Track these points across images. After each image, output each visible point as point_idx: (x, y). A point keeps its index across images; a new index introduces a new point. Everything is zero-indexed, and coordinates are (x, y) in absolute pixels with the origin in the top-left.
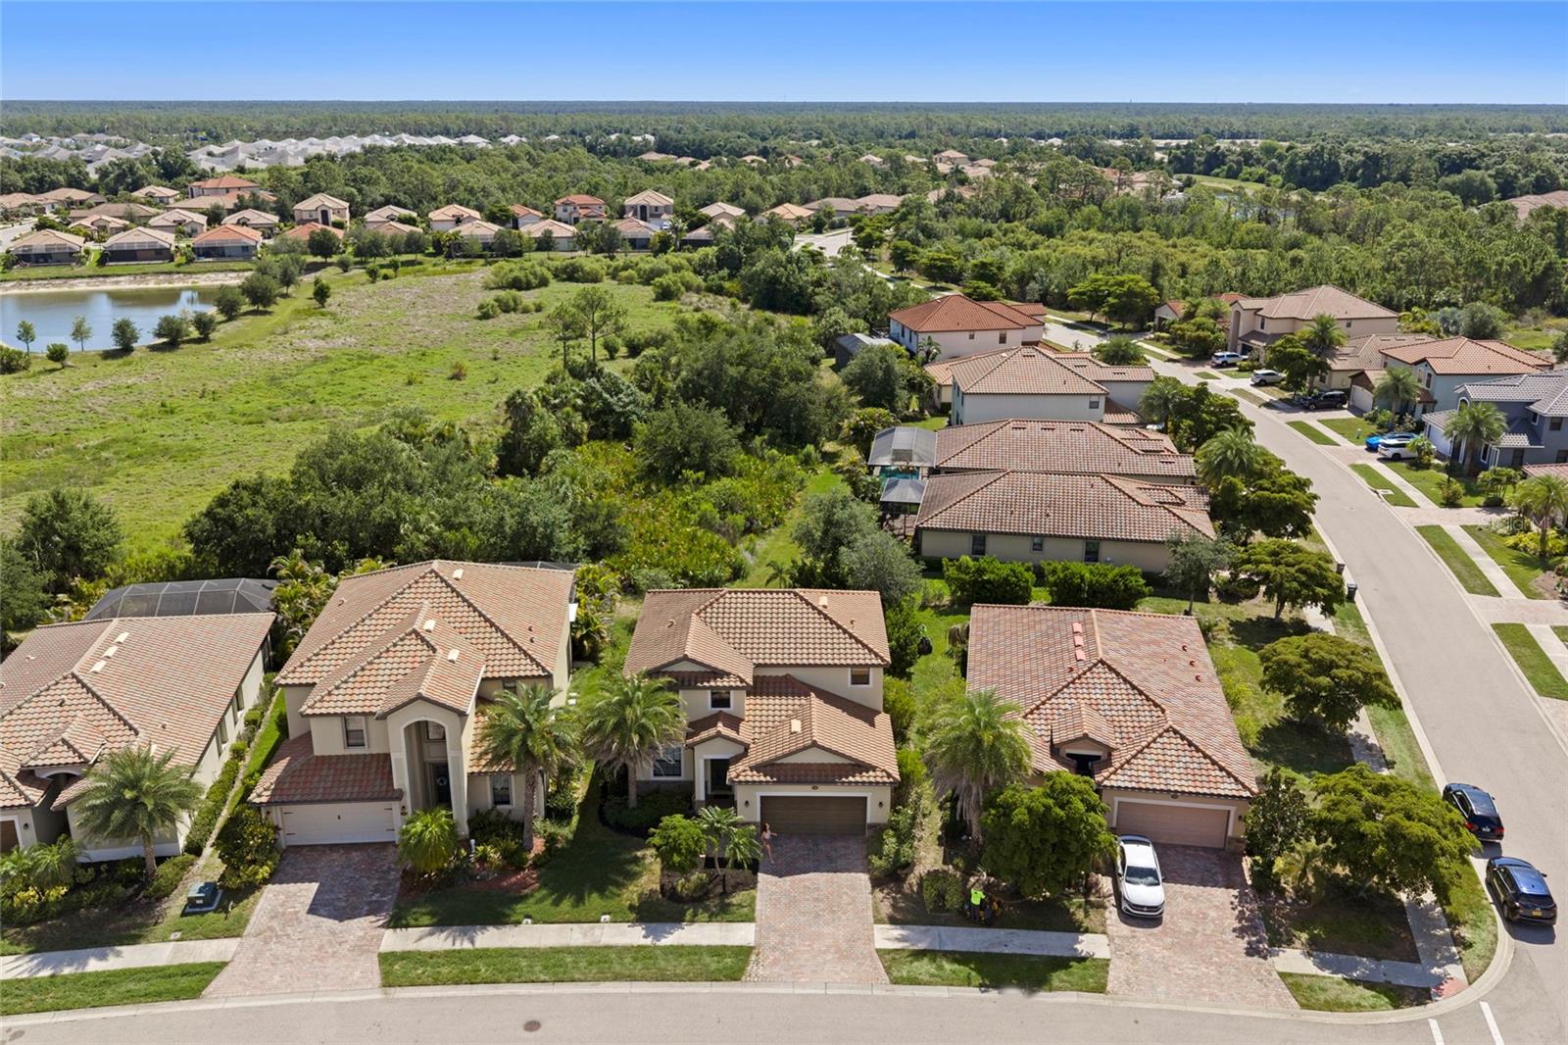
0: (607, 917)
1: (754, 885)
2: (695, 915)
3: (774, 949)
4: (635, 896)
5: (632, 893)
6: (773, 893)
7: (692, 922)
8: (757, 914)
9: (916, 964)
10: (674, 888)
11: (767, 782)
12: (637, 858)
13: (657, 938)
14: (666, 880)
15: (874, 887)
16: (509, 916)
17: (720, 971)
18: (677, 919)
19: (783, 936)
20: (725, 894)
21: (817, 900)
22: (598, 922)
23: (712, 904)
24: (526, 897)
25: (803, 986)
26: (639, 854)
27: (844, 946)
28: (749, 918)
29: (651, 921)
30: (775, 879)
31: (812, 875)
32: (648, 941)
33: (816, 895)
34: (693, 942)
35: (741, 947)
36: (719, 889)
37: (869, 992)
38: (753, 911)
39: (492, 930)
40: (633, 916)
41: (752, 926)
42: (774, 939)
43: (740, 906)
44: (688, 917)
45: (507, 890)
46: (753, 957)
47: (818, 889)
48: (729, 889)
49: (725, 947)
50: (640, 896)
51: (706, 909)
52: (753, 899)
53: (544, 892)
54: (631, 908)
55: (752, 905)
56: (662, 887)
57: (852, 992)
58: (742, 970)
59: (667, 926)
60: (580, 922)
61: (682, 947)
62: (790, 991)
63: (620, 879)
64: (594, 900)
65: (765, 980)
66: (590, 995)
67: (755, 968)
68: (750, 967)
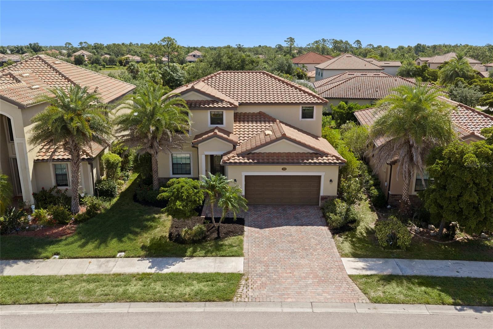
0: (123, 254)
1: (242, 232)
2: (194, 251)
3: (261, 275)
4: (148, 240)
5: (146, 238)
6: (258, 238)
7: (192, 256)
8: (245, 251)
9: (387, 287)
10: (179, 235)
11: (250, 163)
12: (154, 218)
13: (161, 268)
14: (174, 230)
15: (334, 234)
16: (41, 253)
17: (213, 293)
18: (180, 255)
19: (267, 266)
20: (218, 238)
21: (292, 242)
22: (114, 257)
23: (209, 245)
24: (61, 240)
25: (291, 305)
26: (157, 216)
27: (321, 273)
28: (239, 254)
29: (157, 256)
30: (257, 230)
31: (285, 227)
32: (153, 271)
33: (290, 239)
34: (192, 271)
35: (232, 274)
36: (215, 235)
37: (353, 311)
38: (242, 249)
39: (21, 264)
40: (143, 253)
41: (241, 260)
42: (260, 269)
43: (231, 246)
44: (188, 253)
45: (49, 237)
46: (243, 282)
47: (291, 235)
48: (222, 235)
49: (218, 274)
50: (152, 240)
51: (203, 248)
52: (241, 241)
53: (76, 237)
54: (143, 248)
55: (240, 245)
56: (170, 234)
57: (337, 310)
58: (234, 292)
59: (171, 260)
60: (98, 257)
61: (181, 274)
62: (279, 310)
63: (138, 230)
64: (114, 243)
65: (254, 301)
66: (88, 314)
67: (245, 290)
68: (241, 289)
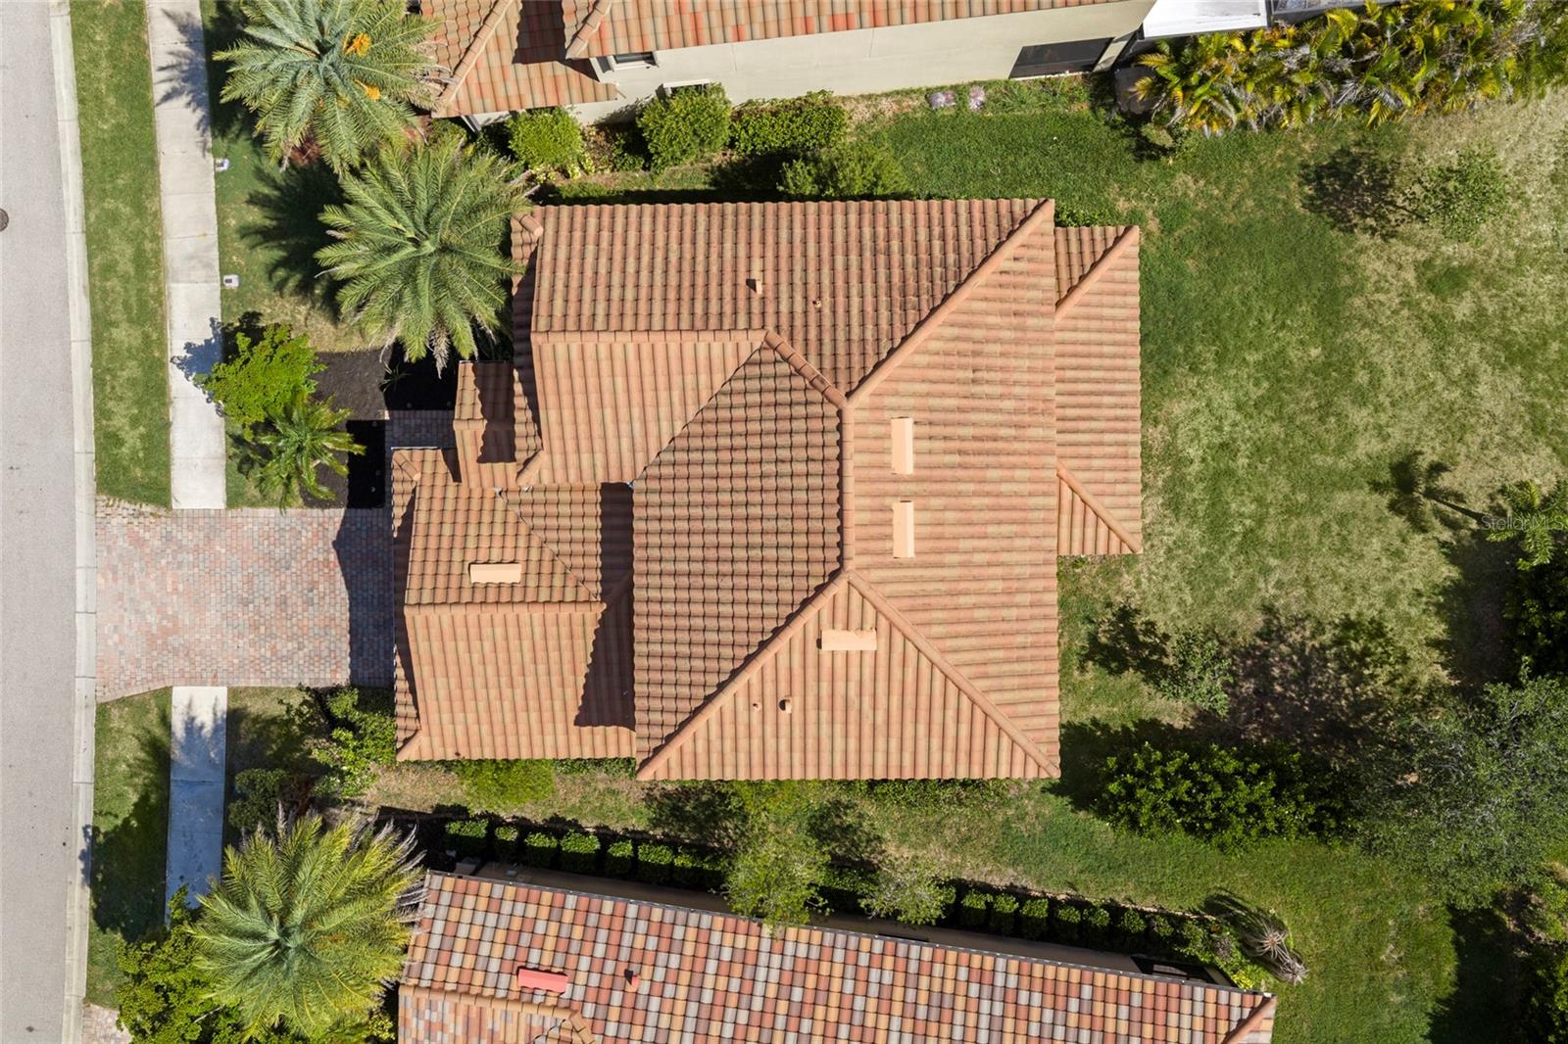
0: (233, 284)
1: (318, 505)
3: (168, 538)
6: (297, 536)
7: (223, 413)
8: (244, 510)
9: (138, 743)
15: (314, 691)
19: (195, 551)
21: (282, 604)
22: (223, 272)
25: (91, 581)
27: (175, 640)
28: (234, 500)
30: (331, 535)
31: (343, 594)
32: (176, 351)
33: (296, 600)
34: (176, 419)
35: (166, 489)
37: (79, 672)
38: (251, 505)
41: (218, 504)
42: (186, 537)
43: (263, 484)
46: (145, 508)
47: (308, 603)
49: (167, 466)
52: (280, 504)
54: (252, 317)
55: (266, 501)
58: (120, 494)
61: (166, 403)
62: (80, 563)
65: (100, 527)
67: (125, 513)
68: (127, 505)
